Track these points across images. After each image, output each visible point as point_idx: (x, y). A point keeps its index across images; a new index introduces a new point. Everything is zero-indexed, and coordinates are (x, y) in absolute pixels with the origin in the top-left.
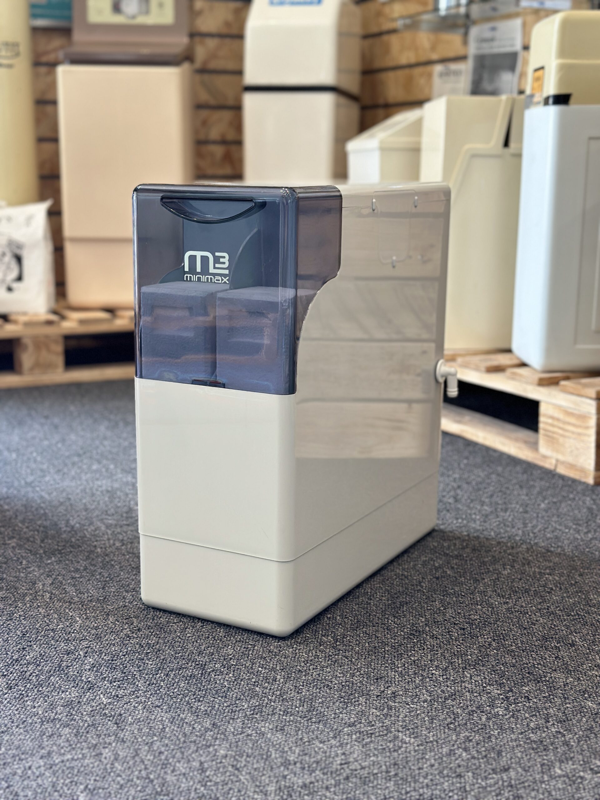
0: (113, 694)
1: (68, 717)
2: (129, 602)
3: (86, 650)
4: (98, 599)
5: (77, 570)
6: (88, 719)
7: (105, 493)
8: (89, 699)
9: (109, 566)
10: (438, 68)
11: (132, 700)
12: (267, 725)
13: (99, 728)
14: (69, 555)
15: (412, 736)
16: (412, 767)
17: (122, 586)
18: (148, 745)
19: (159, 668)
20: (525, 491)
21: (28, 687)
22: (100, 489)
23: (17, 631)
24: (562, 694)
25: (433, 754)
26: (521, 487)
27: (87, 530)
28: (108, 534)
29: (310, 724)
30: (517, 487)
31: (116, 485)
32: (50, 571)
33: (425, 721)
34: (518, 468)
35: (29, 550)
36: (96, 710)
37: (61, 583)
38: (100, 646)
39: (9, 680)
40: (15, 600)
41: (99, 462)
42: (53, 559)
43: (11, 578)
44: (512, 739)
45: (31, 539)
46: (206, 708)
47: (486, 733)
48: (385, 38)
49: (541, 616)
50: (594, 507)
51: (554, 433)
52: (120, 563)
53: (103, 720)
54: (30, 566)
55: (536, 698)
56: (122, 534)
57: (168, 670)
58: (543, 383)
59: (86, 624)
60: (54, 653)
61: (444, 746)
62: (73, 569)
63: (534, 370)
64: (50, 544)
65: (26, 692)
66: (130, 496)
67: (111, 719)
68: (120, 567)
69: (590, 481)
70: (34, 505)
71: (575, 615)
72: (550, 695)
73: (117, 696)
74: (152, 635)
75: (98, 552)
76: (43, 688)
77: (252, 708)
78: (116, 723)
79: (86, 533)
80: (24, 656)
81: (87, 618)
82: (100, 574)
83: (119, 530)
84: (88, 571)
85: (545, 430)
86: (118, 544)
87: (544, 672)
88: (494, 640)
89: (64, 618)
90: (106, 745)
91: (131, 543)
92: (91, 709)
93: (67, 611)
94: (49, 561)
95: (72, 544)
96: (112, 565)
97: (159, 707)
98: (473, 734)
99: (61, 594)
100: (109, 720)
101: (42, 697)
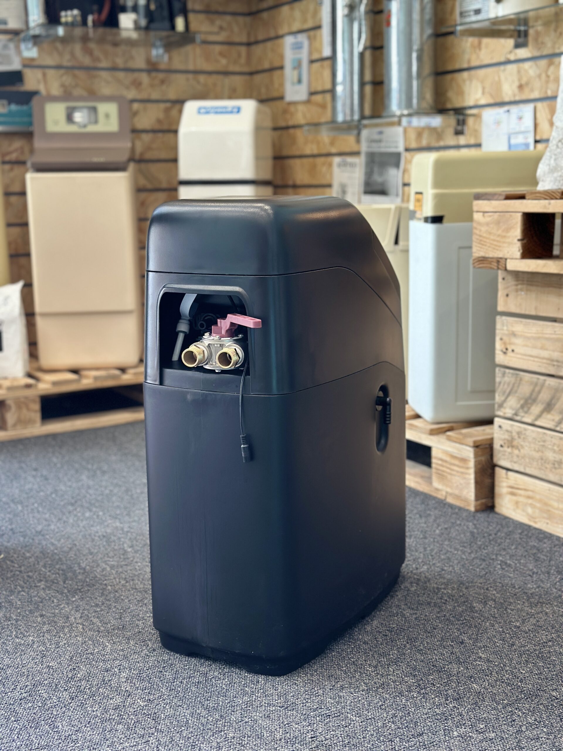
0: (146, 699)
1: (119, 717)
2: (142, 629)
3: (119, 668)
4: (118, 627)
5: (97, 605)
6: (133, 718)
7: (102, 537)
8: (131, 703)
9: (120, 601)
10: (337, 160)
11: (160, 702)
12: (258, 714)
13: (143, 724)
14: (88, 593)
15: (357, 716)
16: (359, 737)
17: (133, 616)
18: (179, 733)
19: (175, 677)
20: (423, 520)
21: (85, 697)
22: (97, 535)
23: (66, 656)
24: (457, 680)
25: (372, 727)
26: (421, 516)
27: (96, 571)
28: (113, 574)
29: (287, 712)
30: (418, 516)
31: (109, 531)
32: (77, 607)
33: (365, 705)
34: (418, 499)
35: (56, 590)
36: (137, 711)
37: (88, 616)
38: (128, 664)
39: (70, 693)
40: (57, 632)
41: (90, 511)
42: (76, 597)
43: (49, 614)
44: (424, 714)
45: (56, 581)
46: (213, 705)
47: (406, 710)
48: (291, 131)
49: (440, 623)
50: (475, 531)
51: (443, 471)
52: (128, 597)
53: (144, 718)
54: (60, 603)
55: (439, 683)
56: (124, 574)
57: (181, 679)
58: (433, 433)
59: (115, 648)
60: (97, 671)
61: (379, 721)
62: (93, 604)
63: (426, 421)
64: (71, 585)
65: (85, 701)
66: (122, 540)
67: (149, 716)
68: (129, 601)
69: (472, 509)
70: (49, 551)
71: (463, 620)
72: (448, 681)
73: (150, 700)
74: (164, 653)
75: (109, 590)
76: (96, 697)
77: (246, 703)
78: (153, 719)
79: (97, 574)
80: (76, 674)
81: (114, 643)
82: (115, 607)
83: (120, 570)
84: (105, 605)
85: (437, 469)
86: (123, 582)
87: (443, 664)
88: (408, 643)
89: (97, 643)
90: (151, 735)
91: (133, 580)
92: (134, 710)
93: (98, 638)
94: (74, 599)
95: (88, 583)
96: (122, 599)
97: (181, 706)
98: (398, 712)
99: (90, 625)
100: (148, 717)
101: (96, 704)
